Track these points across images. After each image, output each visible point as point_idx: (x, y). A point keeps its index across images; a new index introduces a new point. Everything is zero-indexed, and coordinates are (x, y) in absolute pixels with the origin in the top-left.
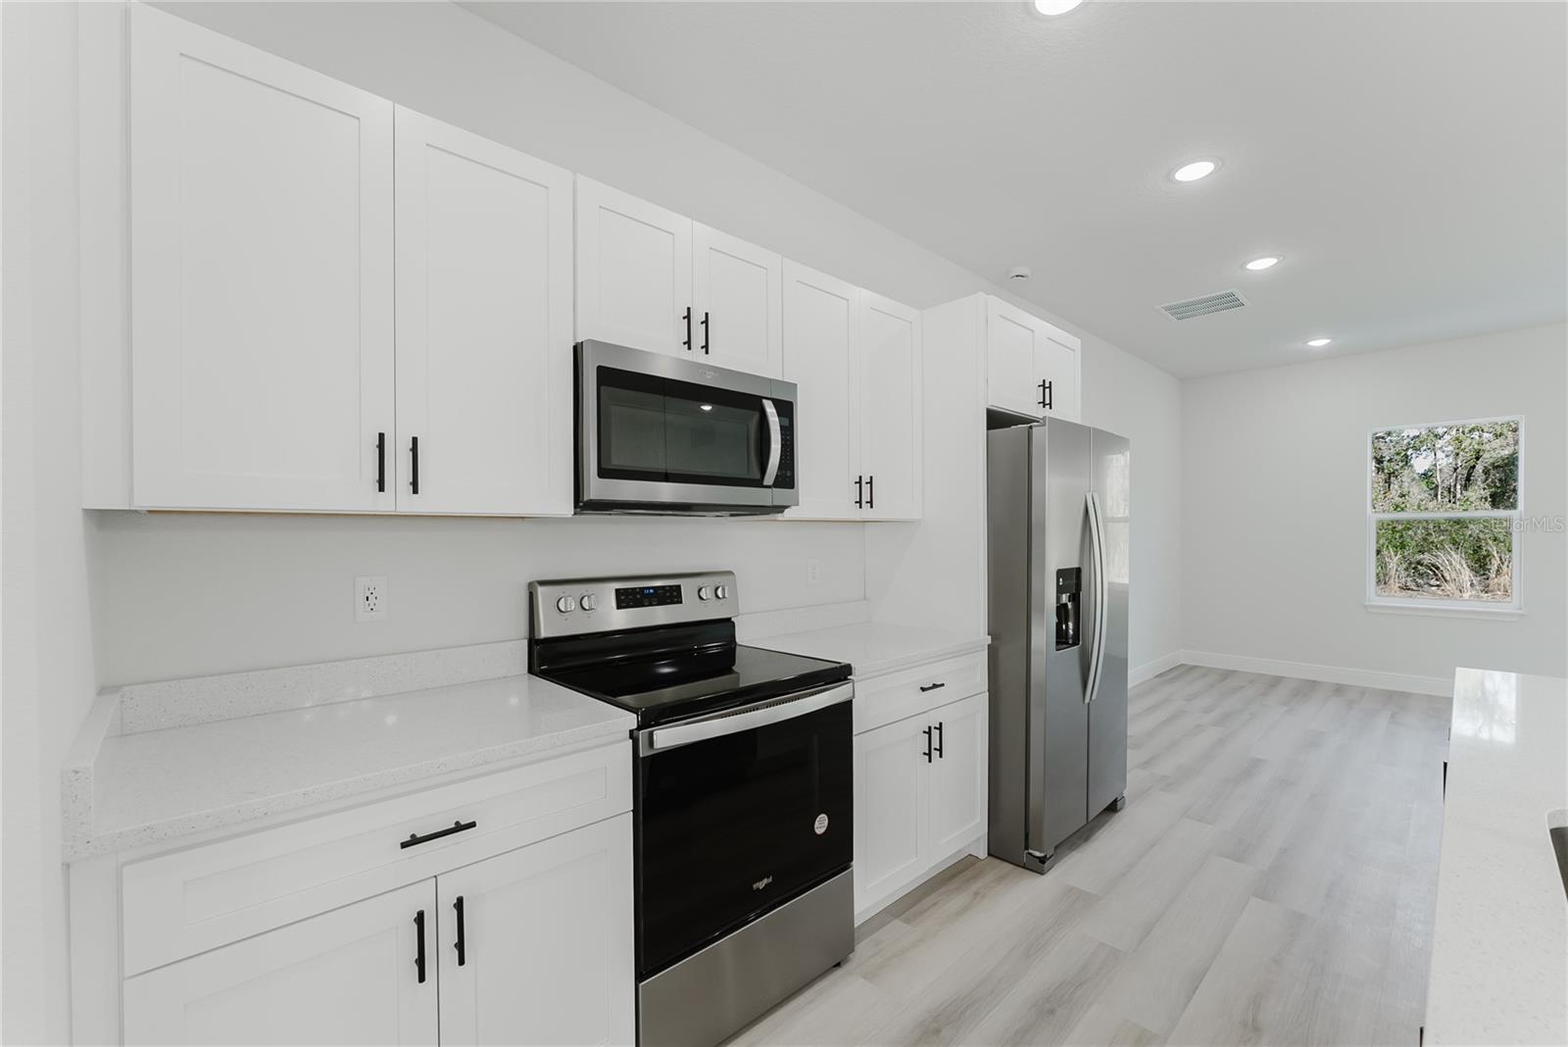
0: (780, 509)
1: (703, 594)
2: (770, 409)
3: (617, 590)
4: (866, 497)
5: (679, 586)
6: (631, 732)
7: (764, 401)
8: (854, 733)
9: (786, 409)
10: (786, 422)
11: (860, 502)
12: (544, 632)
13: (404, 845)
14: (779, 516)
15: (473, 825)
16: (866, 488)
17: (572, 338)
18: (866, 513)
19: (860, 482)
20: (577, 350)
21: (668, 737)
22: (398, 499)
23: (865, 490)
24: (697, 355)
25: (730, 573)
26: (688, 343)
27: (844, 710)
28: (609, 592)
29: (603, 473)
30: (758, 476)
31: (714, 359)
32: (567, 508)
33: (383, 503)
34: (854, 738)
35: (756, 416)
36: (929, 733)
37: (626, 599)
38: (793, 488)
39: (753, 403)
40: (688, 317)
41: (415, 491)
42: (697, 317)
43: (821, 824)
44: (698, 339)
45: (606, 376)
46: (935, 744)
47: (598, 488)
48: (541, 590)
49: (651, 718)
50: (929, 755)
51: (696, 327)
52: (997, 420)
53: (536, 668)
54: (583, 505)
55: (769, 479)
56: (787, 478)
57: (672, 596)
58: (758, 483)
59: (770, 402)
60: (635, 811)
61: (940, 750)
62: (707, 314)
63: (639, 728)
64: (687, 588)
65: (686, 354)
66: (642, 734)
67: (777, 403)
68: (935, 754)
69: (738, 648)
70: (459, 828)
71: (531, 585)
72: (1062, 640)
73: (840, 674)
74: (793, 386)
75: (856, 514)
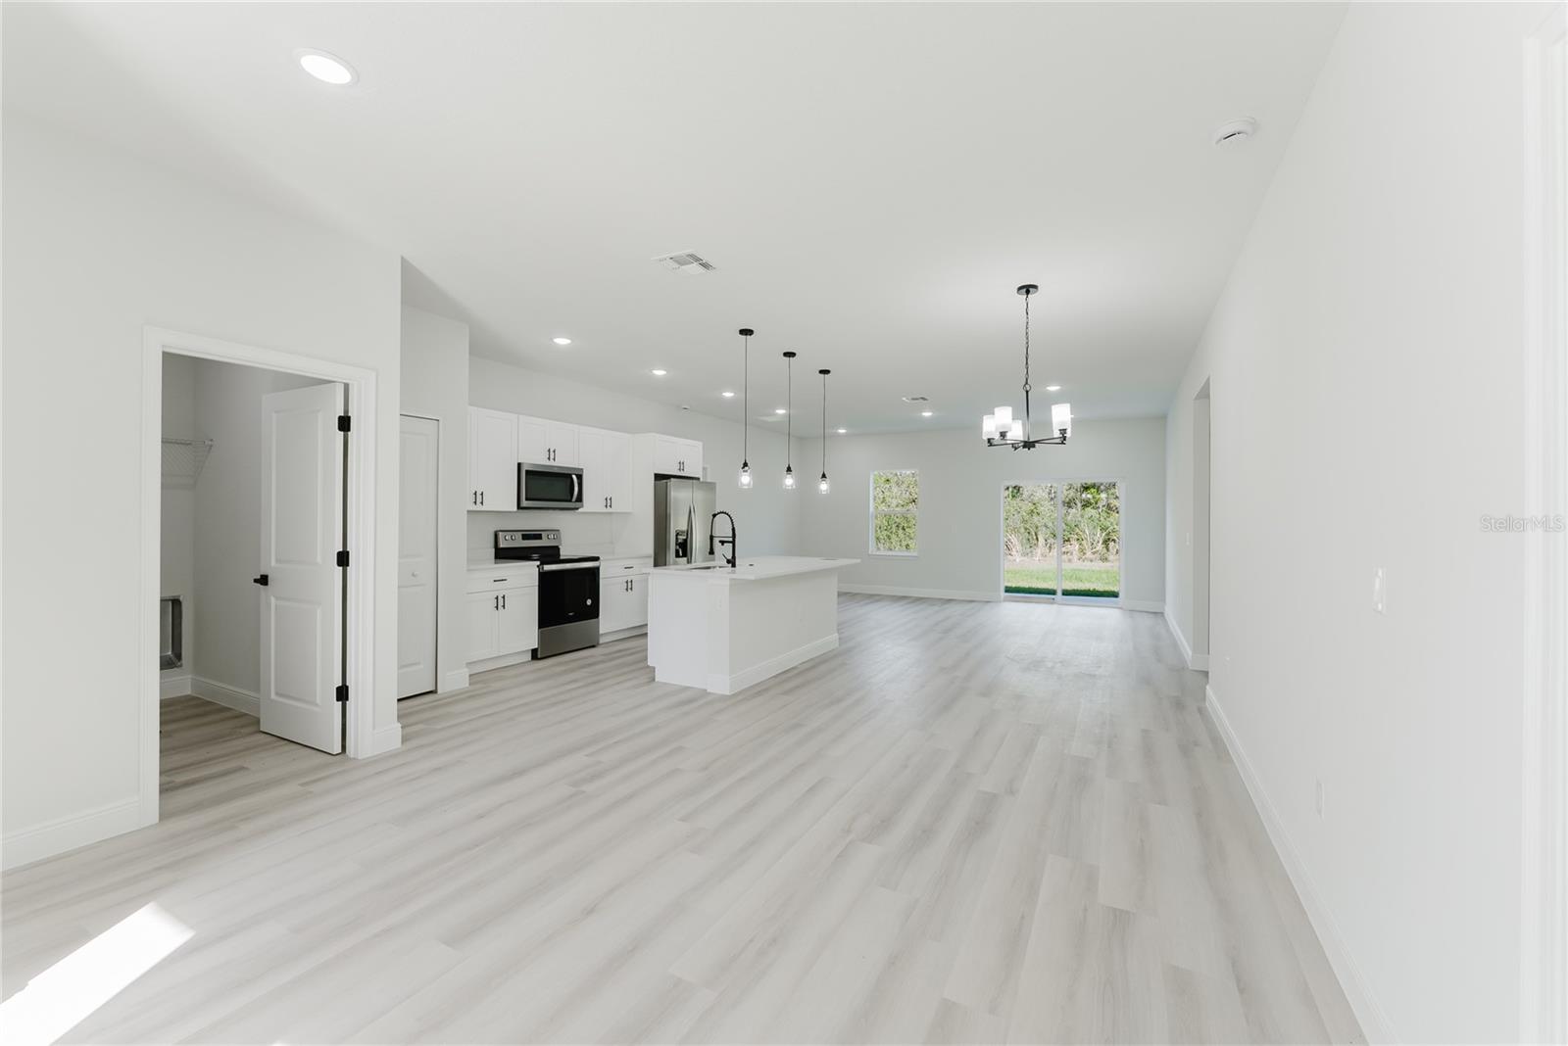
0: (577, 509)
1: (549, 537)
2: (574, 477)
3: (523, 535)
4: (609, 505)
5: (541, 535)
6: (538, 566)
7: (572, 475)
9: (580, 477)
10: (580, 481)
11: (607, 507)
12: (502, 545)
14: (577, 511)
16: (609, 501)
17: (517, 462)
18: (609, 510)
19: (607, 500)
20: (519, 465)
21: (547, 568)
23: (608, 503)
24: (551, 463)
25: (558, 531)
26: (549, 459)
27: (598, 569)
28: (520, 534)
29: (527, 499)
30: (569, 498)
31: (556, 464)
32: (515, 509)
34: (600, 578)
35: (569, 481)
36: (627, 582)
37: (525, 537)
38: (582, 502)
39: (569, 476)
40: (549, 452)
41: (482, 504)
42: (551, 450)
43: (589, 602)
44: (552, 457)
45: (527, 473)
46: (630, 586)
47: (525, 503)
48: (501, 534)
49: (542, 563)
50: (627, 589)
51: (551, 453)
52: (658, 477)
53: (499, 556)
54: (518, 508)
55: (574, 499)
56: (580, 499)
57: (539, 537)
58: (570, 501)
59: (574, 475)
60: (539, 586)
61: (632, 589)
62: (555, 449)
63: (540, 565)
64: (544, 534)
65: (549, 463)
66: (540, 568)
67: (577, 475)
68: (629, 590)
71: (498, 532)
72: (679, 555)
73: (596, 559)
74: (582, 469)
75: (605, 510)
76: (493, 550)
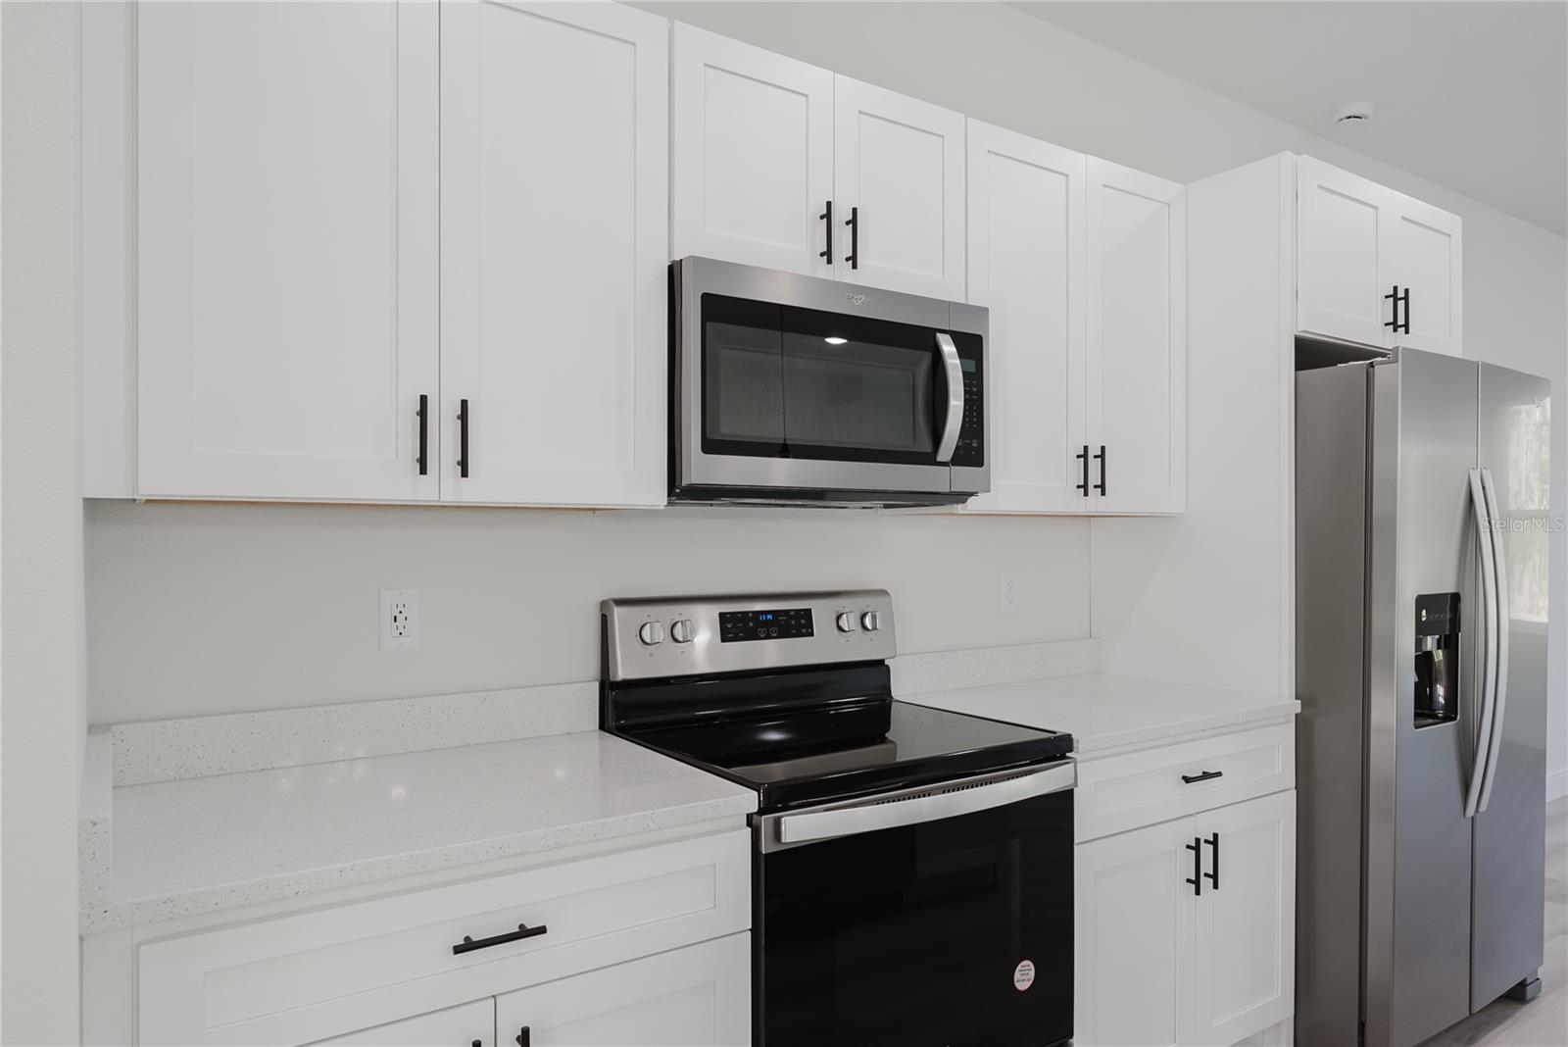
0: (962, 497)
1: (843, 623)
2: (948, 348)
3: (722, 615)
4: (1094, 478)
5: (809, 611)
6: (749, 817)
7: (940, 336)
8: (1076, 842)
9: (971, 347)
10: (972, 365)
11: (1085, 487)
12: (622, 672)
13: (458, 950)
14: (959, 508)
15: (542, 930)
16: (1094, 465)
17: (666, 258)
18: (1095, 503)
19: (1085, 456)
20: (674, 272)
21: (800, 827)
22: (443, 485)
23: (1093, 468)
24: (841, 272)
25: (883, 593)
26: (828, 254)
29: (711, 446)
30: (929, 449)
31: (863, 277)
32: (658, 496)
33: (424, 490)
34: (1076, 848)
35: (927, 357)
36: (1197, 848)
37: (735, 628)
38: (980, 463)
39: (922, 339)
40: (828, 216)
41: (465, 474)
42: (841, 215)
43: (1024, 976)
44: (842, 247)
45: (716, 308)
46: (1207, 866)
47: (703, 469)
48: (618, 612)
49: (778, 799)
50: (1197, 882)
51: (839, 230)
52: (1311, 354)
53: (611, 723)
54: (680, 490)
55: (946, 451)
56: (971, 452)
57: (796, 624)
58: (930, 459)
59: (948, 337)
60: (754, 931)
61: (1215, 877)
62: (855, 210)
63: (761, 812)
64: (821, 613)
65: (823, 271)
66: (766, 821)
67: (958, 338)
68: (1206, 883)
69: (894, 707)
70: (524, 933)
71: (604, 604)
72: (1425, 710)
74: (982, 313)
75: (1078, 504)
76: (596, 686)
